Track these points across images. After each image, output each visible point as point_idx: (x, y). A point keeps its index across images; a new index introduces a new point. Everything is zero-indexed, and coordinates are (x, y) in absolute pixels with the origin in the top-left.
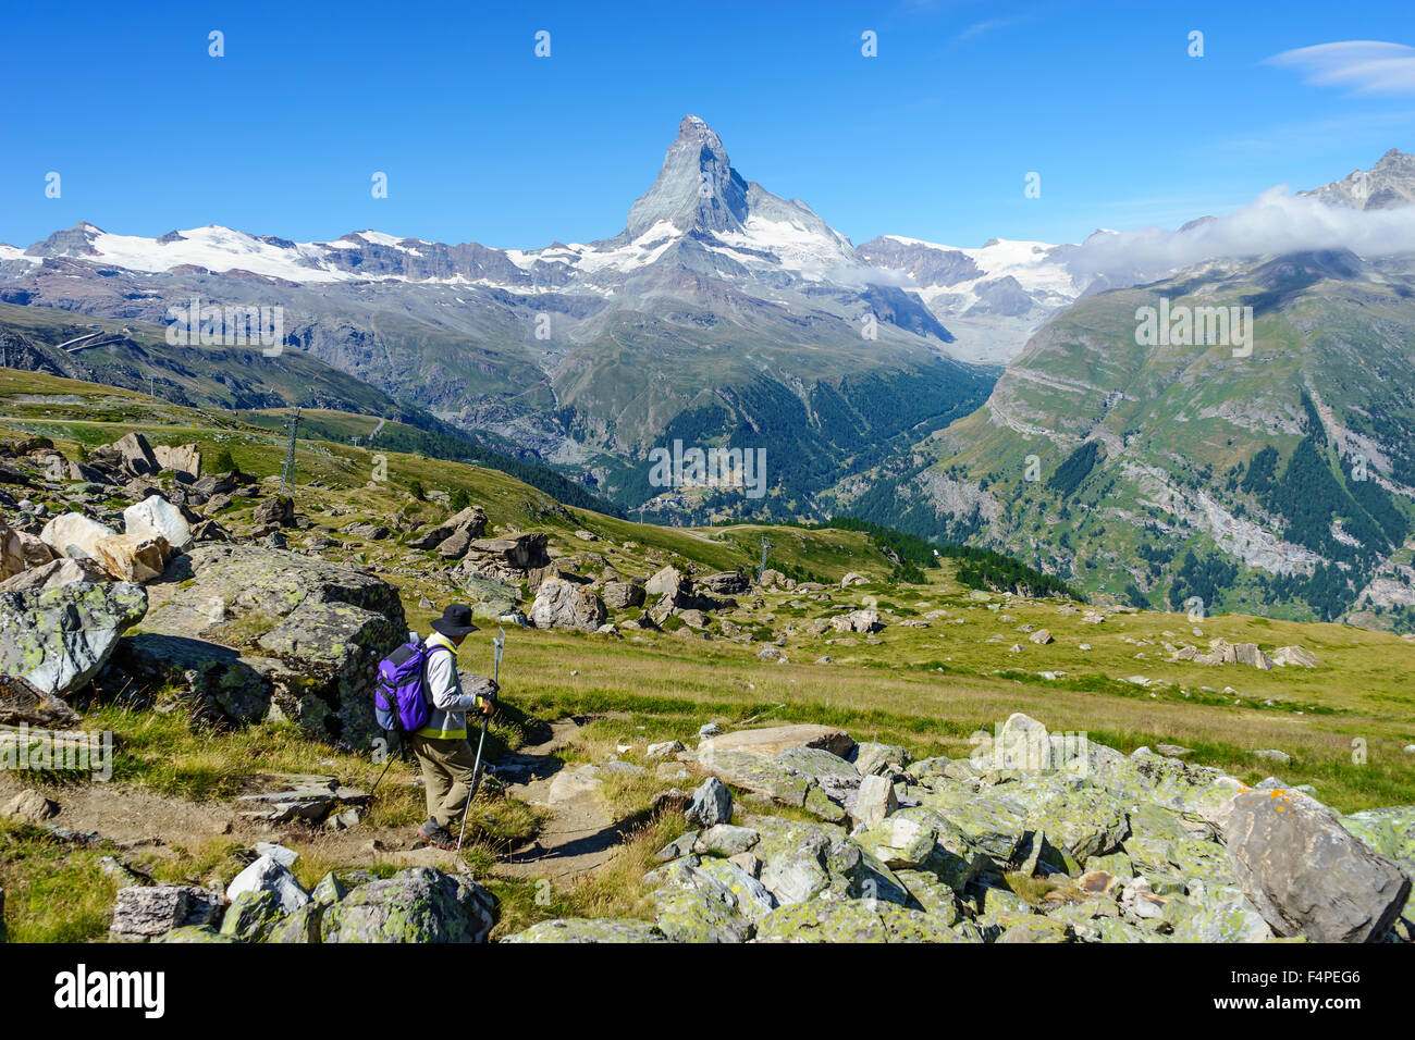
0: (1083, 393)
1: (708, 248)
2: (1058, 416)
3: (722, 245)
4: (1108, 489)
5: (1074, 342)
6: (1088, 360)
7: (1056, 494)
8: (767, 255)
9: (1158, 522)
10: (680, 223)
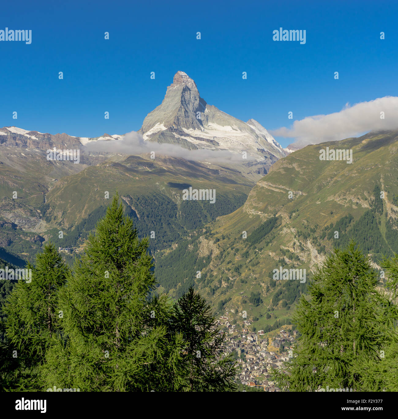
0: (284, 192)
1: (177, 136)
2: (267, 205)
3: (188, 135)
4: (271, 241)
5: (290, 166)
6: (293, 176)
7: (247, 244)
8: (211, 141)
9: (285, 257)
10: (167, 124)
